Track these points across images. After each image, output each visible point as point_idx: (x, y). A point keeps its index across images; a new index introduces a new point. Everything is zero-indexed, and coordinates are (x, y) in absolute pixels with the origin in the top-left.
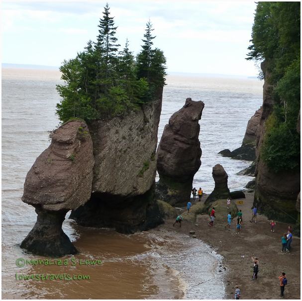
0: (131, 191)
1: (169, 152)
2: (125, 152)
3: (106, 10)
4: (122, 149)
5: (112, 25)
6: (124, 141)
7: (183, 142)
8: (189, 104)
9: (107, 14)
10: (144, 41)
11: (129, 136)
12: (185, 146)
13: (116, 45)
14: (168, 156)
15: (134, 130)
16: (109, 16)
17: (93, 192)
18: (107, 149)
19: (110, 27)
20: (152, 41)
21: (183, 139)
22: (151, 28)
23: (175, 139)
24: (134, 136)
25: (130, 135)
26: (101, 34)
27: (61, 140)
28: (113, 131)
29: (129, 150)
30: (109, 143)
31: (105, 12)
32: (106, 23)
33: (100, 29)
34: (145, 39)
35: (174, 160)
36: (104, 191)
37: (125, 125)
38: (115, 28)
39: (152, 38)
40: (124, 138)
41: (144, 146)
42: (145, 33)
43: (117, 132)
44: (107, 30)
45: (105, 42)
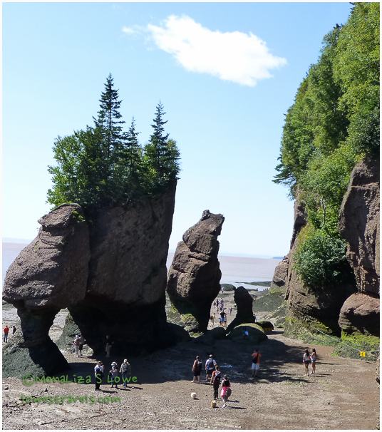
0: (135, 300)
1: (183, 271)
2: (129, 249)
3: (109, 81)
4: (125, 246)
5: (115, 98)
6: (128, 237)
7: (199, 259)
8: (207, 216)
9: (110, 85)
10: (154, 126)
11: (133, 232)
12: (202, 263)
13: (120, 122)
14: (182, 275)
15: (140, 227)
16: (113, 88)
17: (89, 291)
18: (106, 242)
19: (114, 101)
20: (163, 126)
21: (199, 255)
22: (163, 112)
23: (190, 256)
24: (139, 233)
25: (135, 231)
26: (102, 109)
27: (50, 225)
28: (115, 222)
29: (133, 248)
30: (110, 235)
31: (107, 84)
32: (110, 97)
33: (101, 103)
34: (155, 124)
35: (188, 280)
36: (103, 293)
37: (129, 218)
38: (119, 103)
39: (162, 123)
40: (128, 233)
41: (152, 248)
42: (155, 117)
43: (119, 224)
44: (109, 105)
45: (107, 118)
